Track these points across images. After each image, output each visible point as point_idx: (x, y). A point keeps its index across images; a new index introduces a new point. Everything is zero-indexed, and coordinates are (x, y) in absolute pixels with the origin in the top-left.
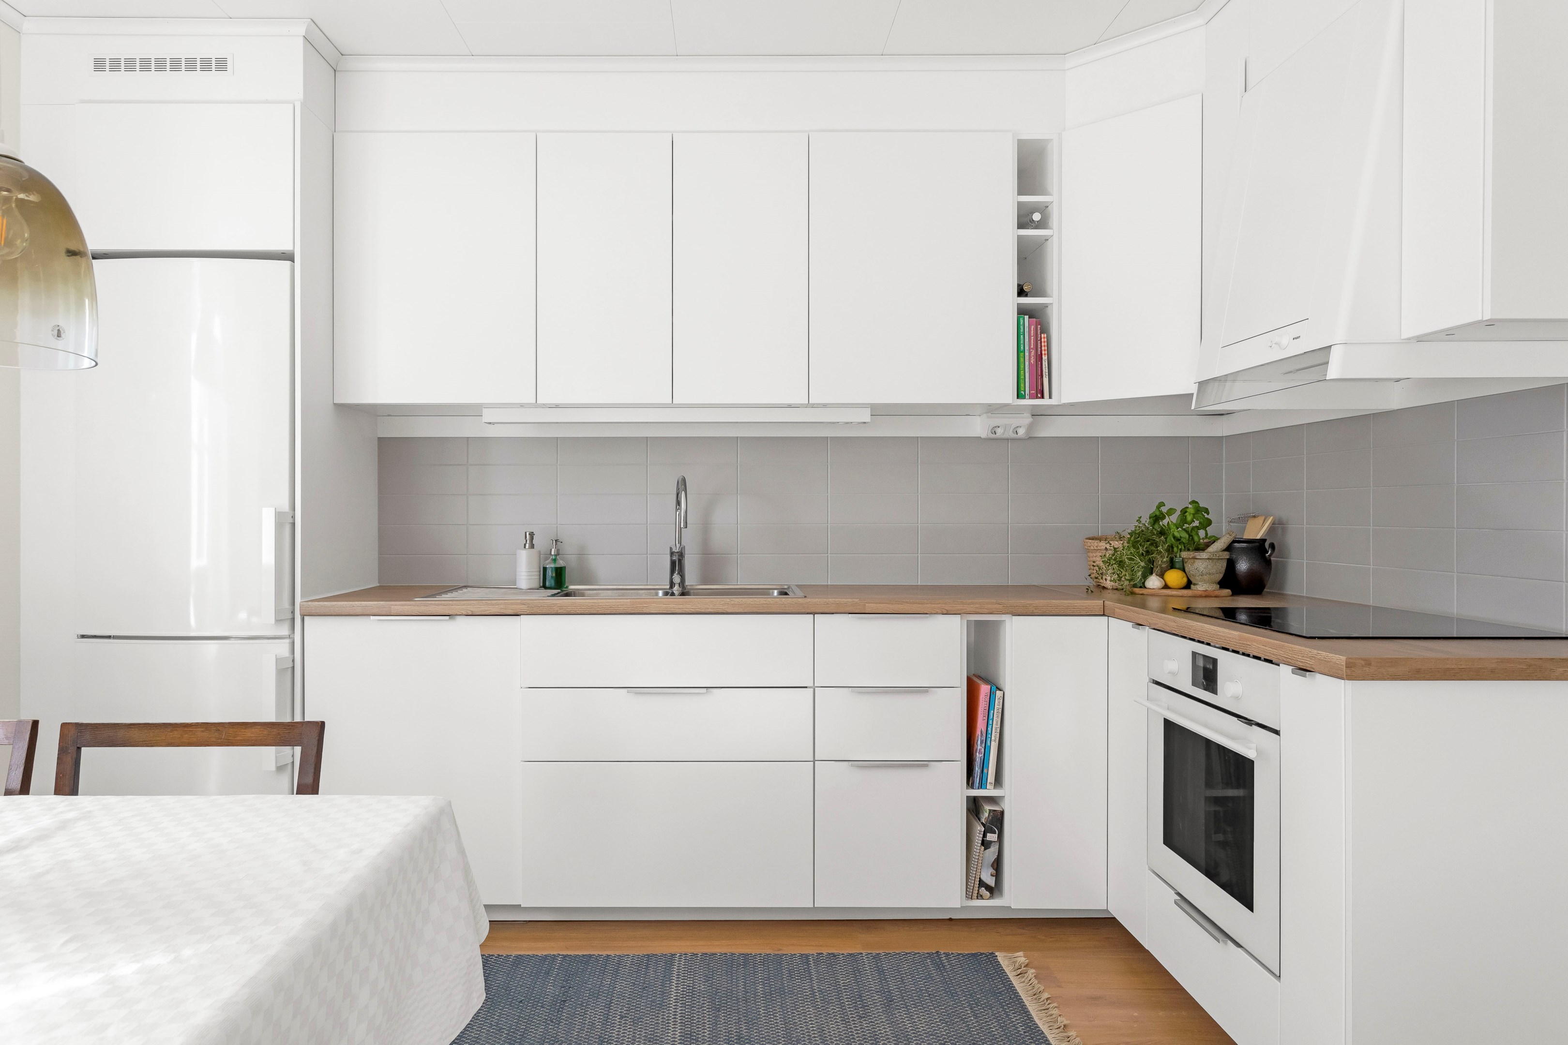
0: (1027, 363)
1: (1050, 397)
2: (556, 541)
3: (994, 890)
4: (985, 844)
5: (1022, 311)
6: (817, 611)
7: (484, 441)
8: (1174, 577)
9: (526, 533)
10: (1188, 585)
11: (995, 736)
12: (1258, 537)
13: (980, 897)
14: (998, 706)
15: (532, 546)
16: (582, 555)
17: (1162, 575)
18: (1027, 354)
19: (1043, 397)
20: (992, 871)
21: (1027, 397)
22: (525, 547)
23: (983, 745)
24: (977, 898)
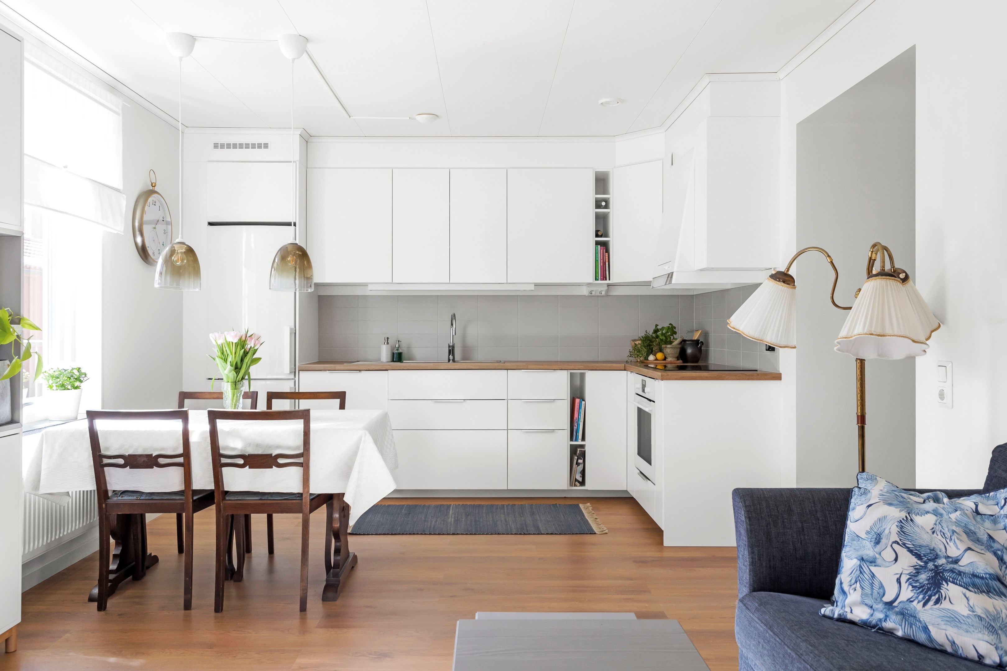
0: (599, 266)
1: (609, 280)
2: (398, 341)
3: (583, 483)
4: (578, 464)
5: (597, 243)
6: (508, 368)
7: (365, 297)
8: (660, 356)
9: (385, 338)
10: (665, 359)
11: (582, 420)
12: (696, 339)
13: (575, 485)
14: (583, 407)
15: (388, 343)
16: (409, 347)
17: (655, 355)
18: (599, 262)
19: (606, 280)
20: (580, 475)
21: (599, 280)
22: (385, 344)
23: (577, 424)
24: (574, 486)
